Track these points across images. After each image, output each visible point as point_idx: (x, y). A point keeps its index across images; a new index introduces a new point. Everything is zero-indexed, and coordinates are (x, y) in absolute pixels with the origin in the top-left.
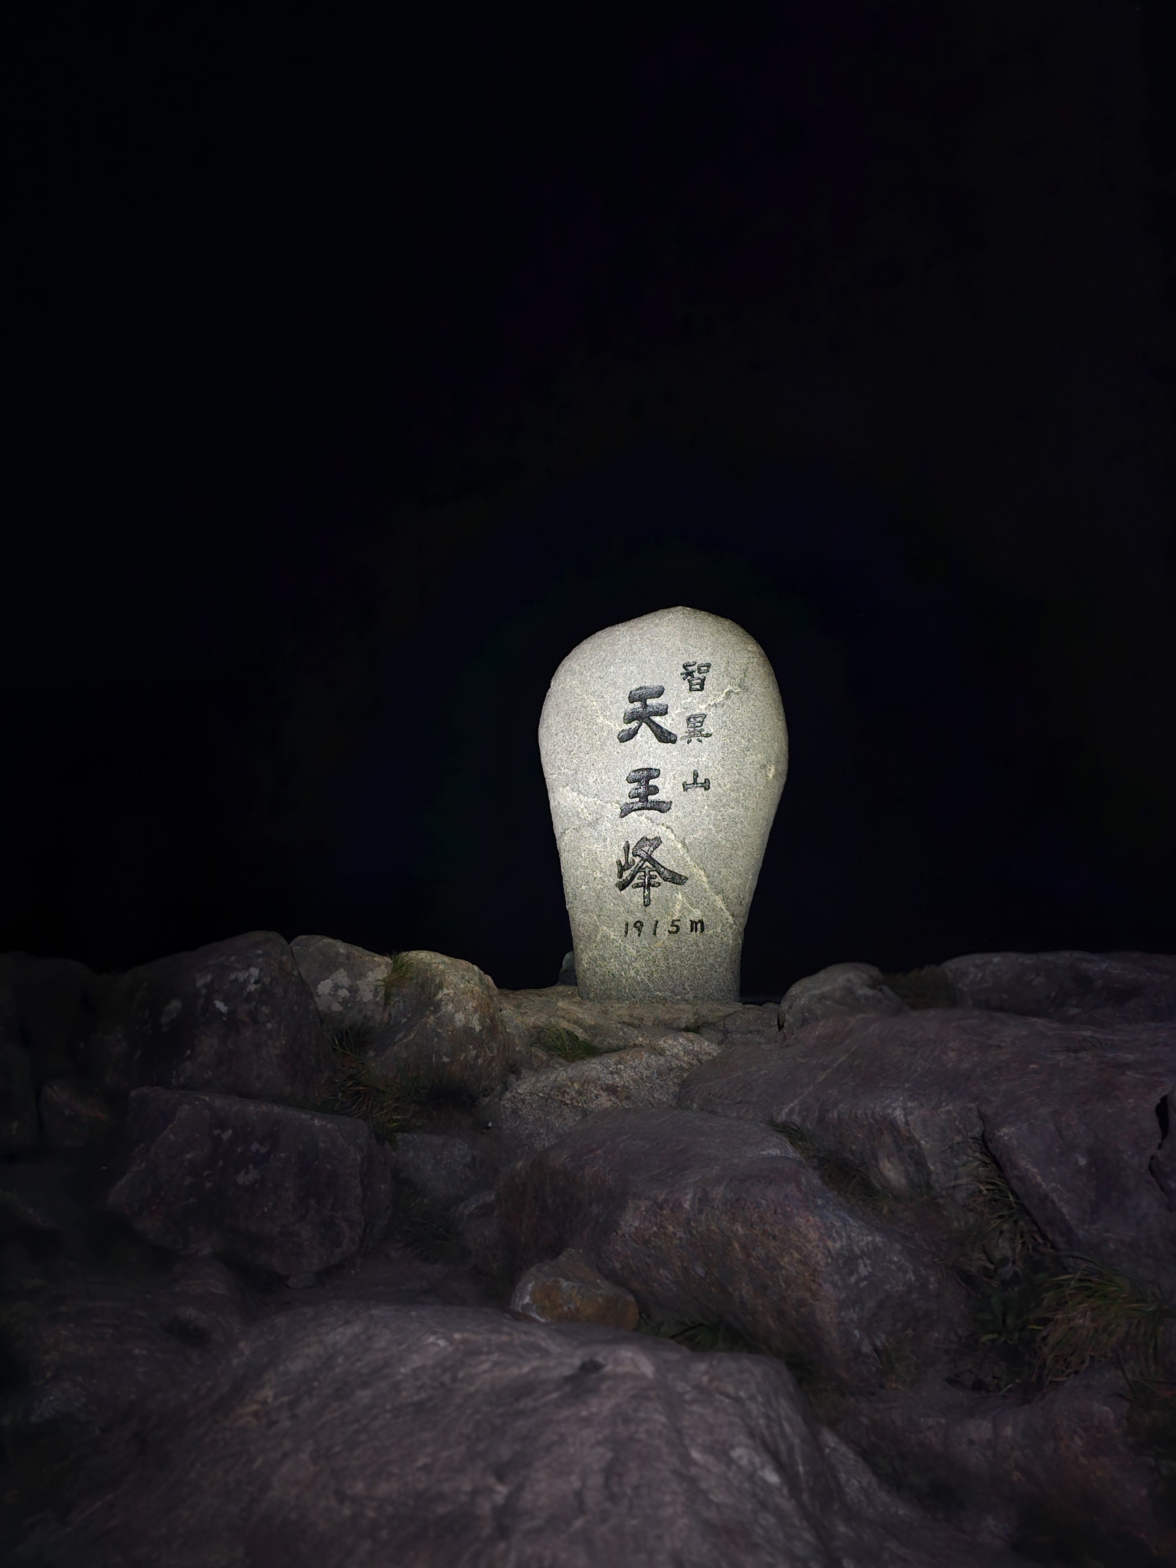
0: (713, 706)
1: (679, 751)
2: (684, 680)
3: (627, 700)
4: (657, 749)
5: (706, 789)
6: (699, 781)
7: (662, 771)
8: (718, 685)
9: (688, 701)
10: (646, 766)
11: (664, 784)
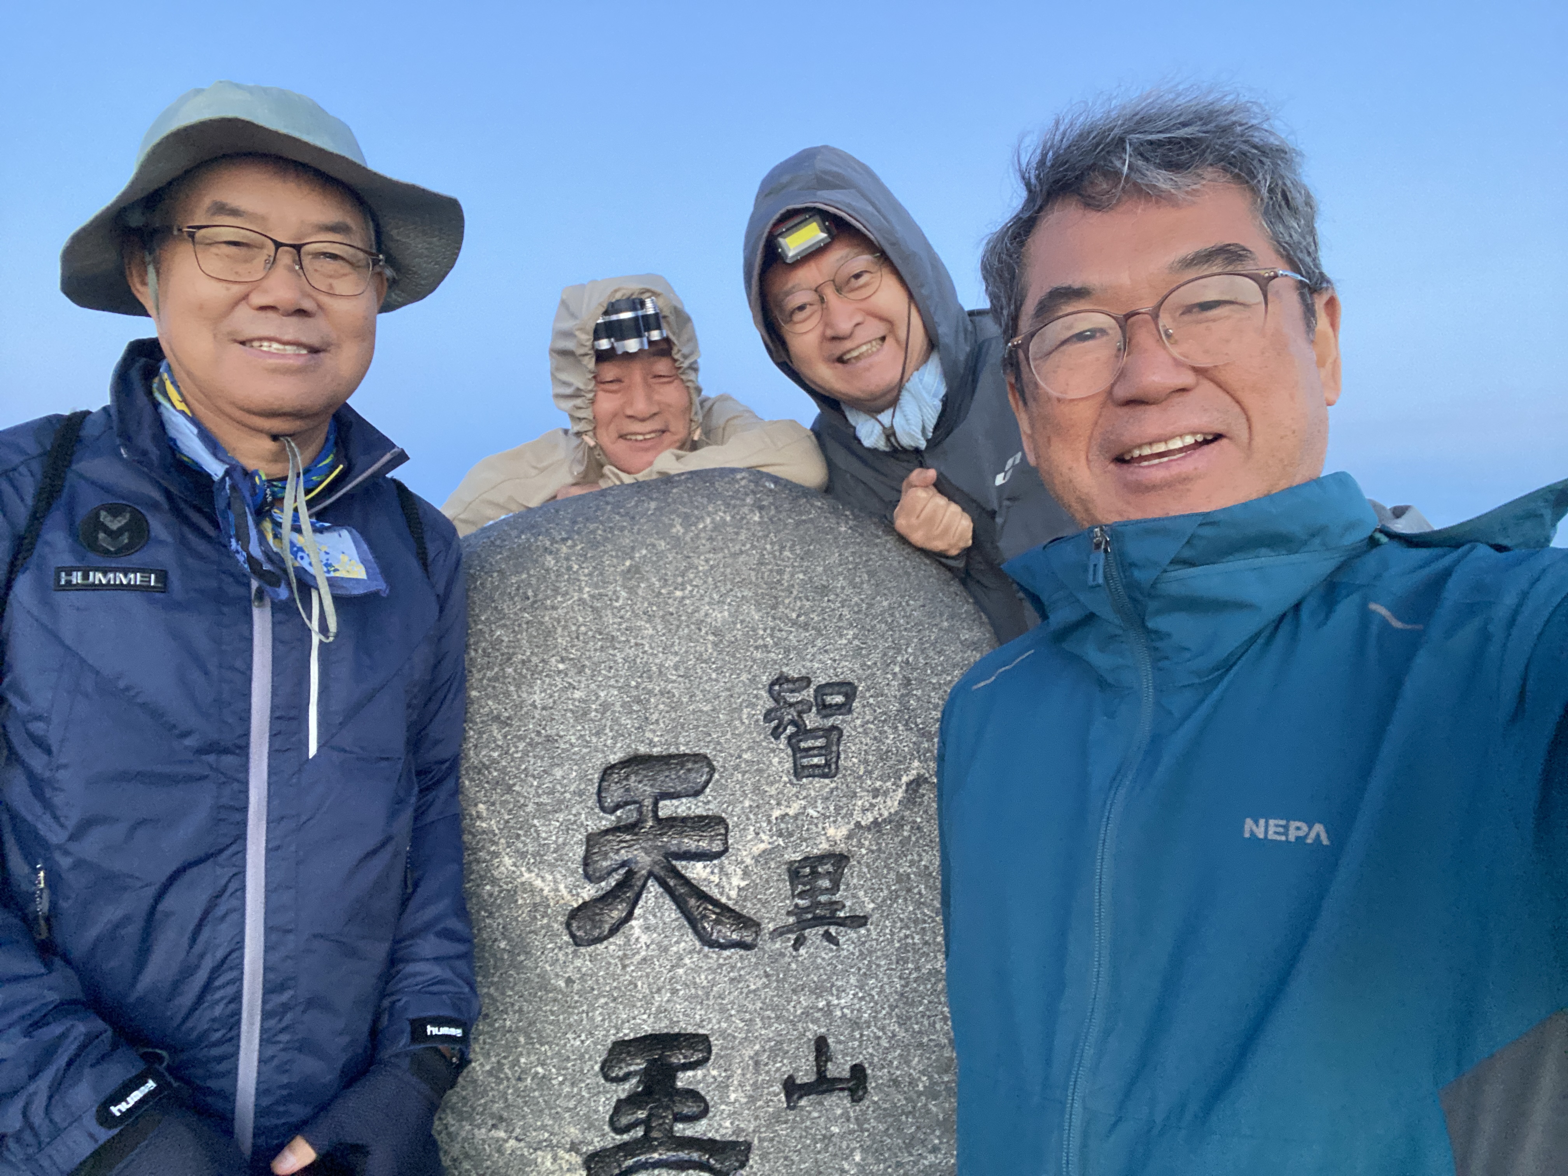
0: (869, 829)
1: (767, 975)
2: (777, 738)
3: (592, 802)
4: (697, 970)
5: (856, 1099)
6: (832, 1071)
7: (716, 1043)
8: (883, 757)
9: (791, 812)
10: (662, 1027)
11: (723, 1087)
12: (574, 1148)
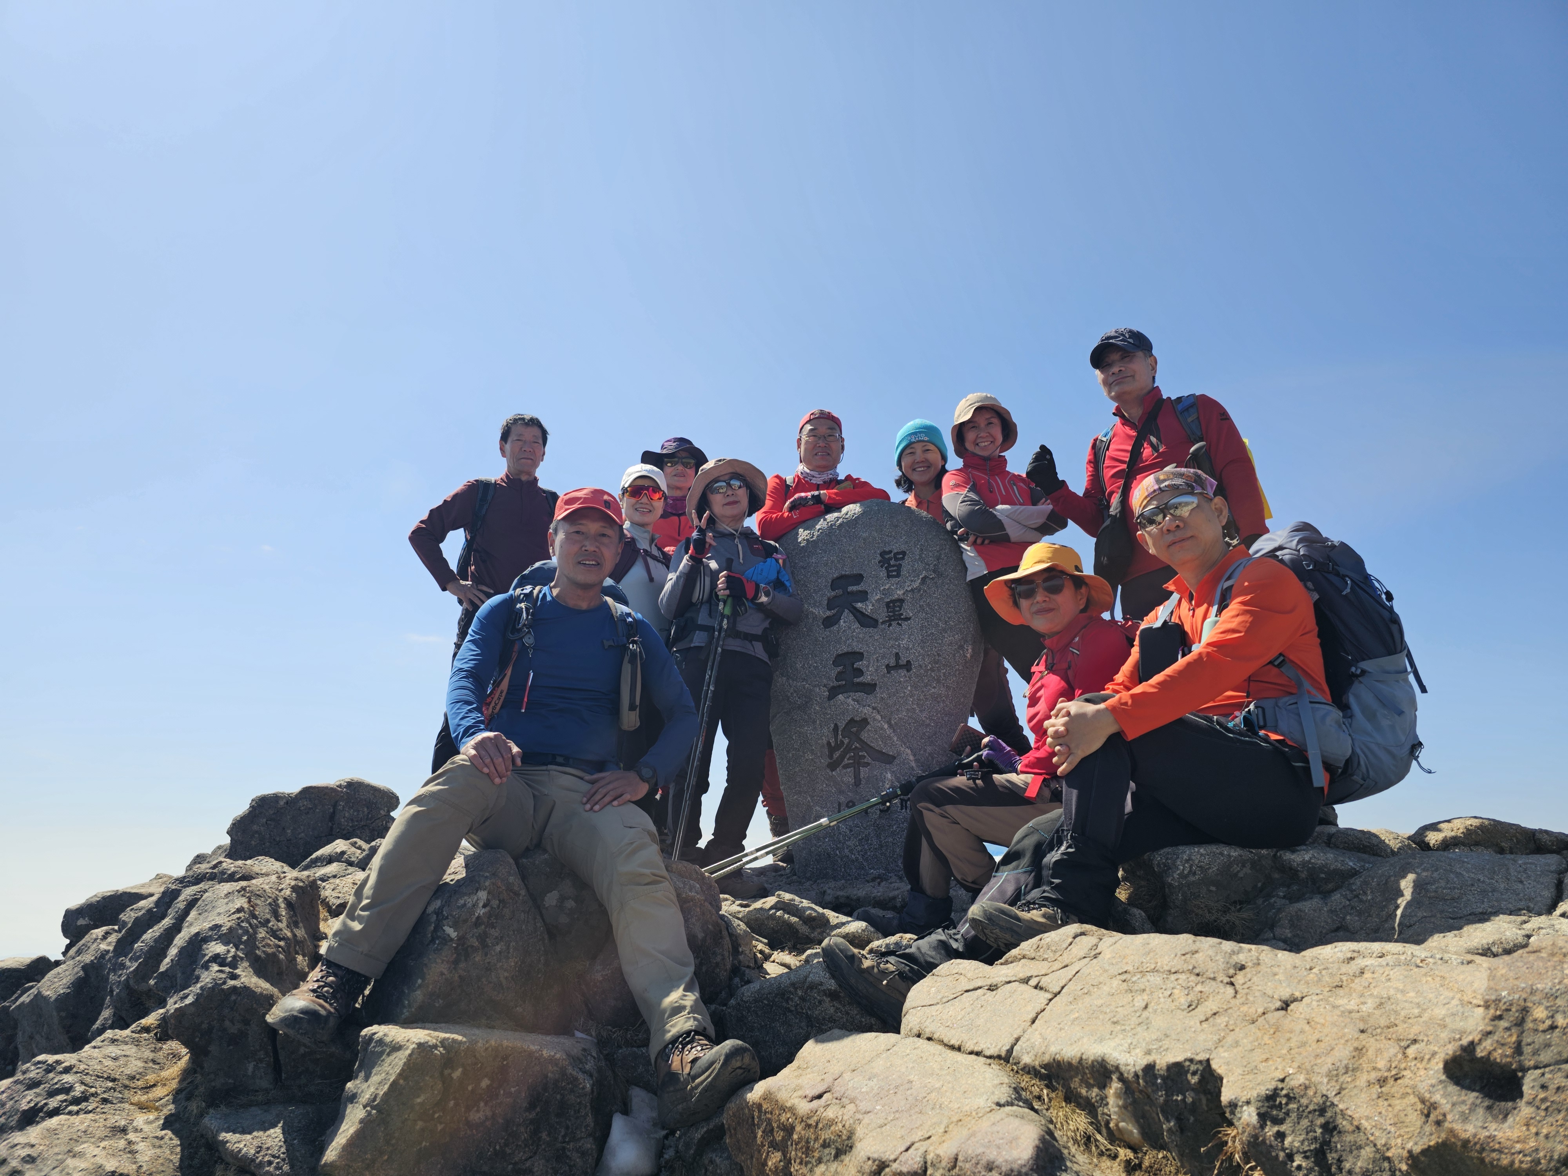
0: (910, 591)
1: (880, 635)
2: (882, 568)
3: (829, 588)
4: (860, 633)
5: (908, 671)
6: (901, 663)
7: (865, 654)
8: (914, 571)
9: (886, 588)
10: (850, 650)
11: (868, 667)
12: (825, 686)
